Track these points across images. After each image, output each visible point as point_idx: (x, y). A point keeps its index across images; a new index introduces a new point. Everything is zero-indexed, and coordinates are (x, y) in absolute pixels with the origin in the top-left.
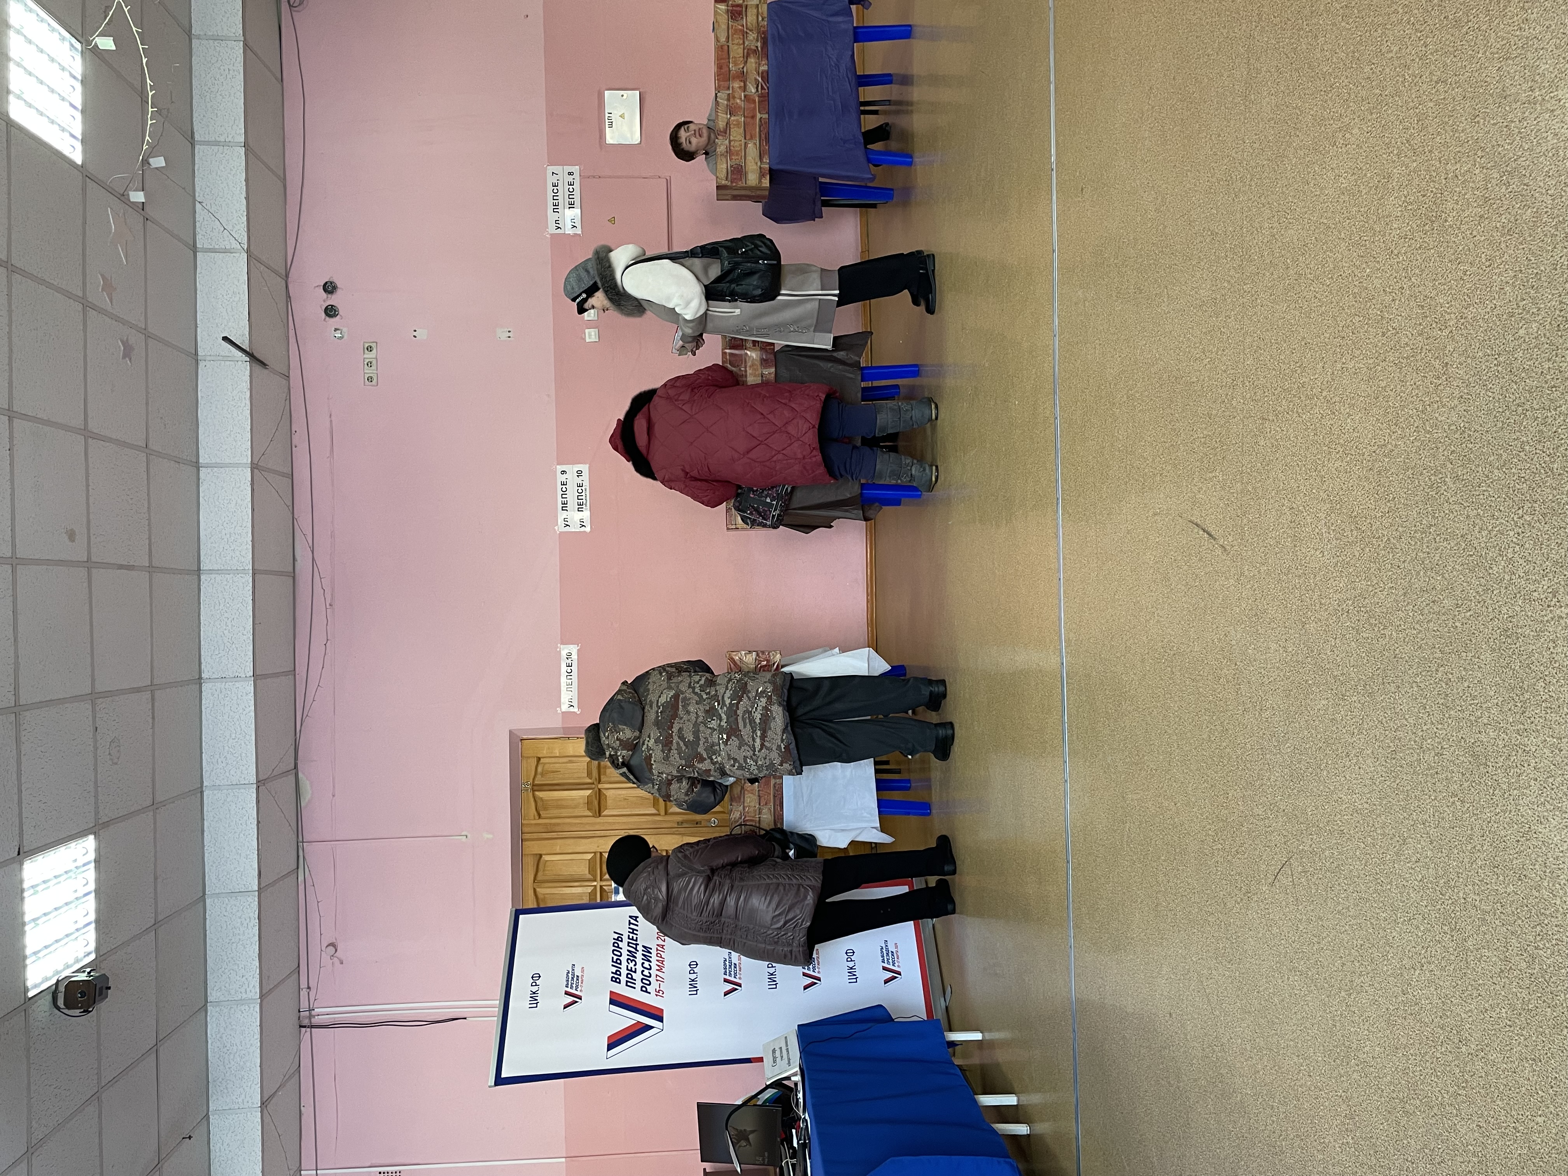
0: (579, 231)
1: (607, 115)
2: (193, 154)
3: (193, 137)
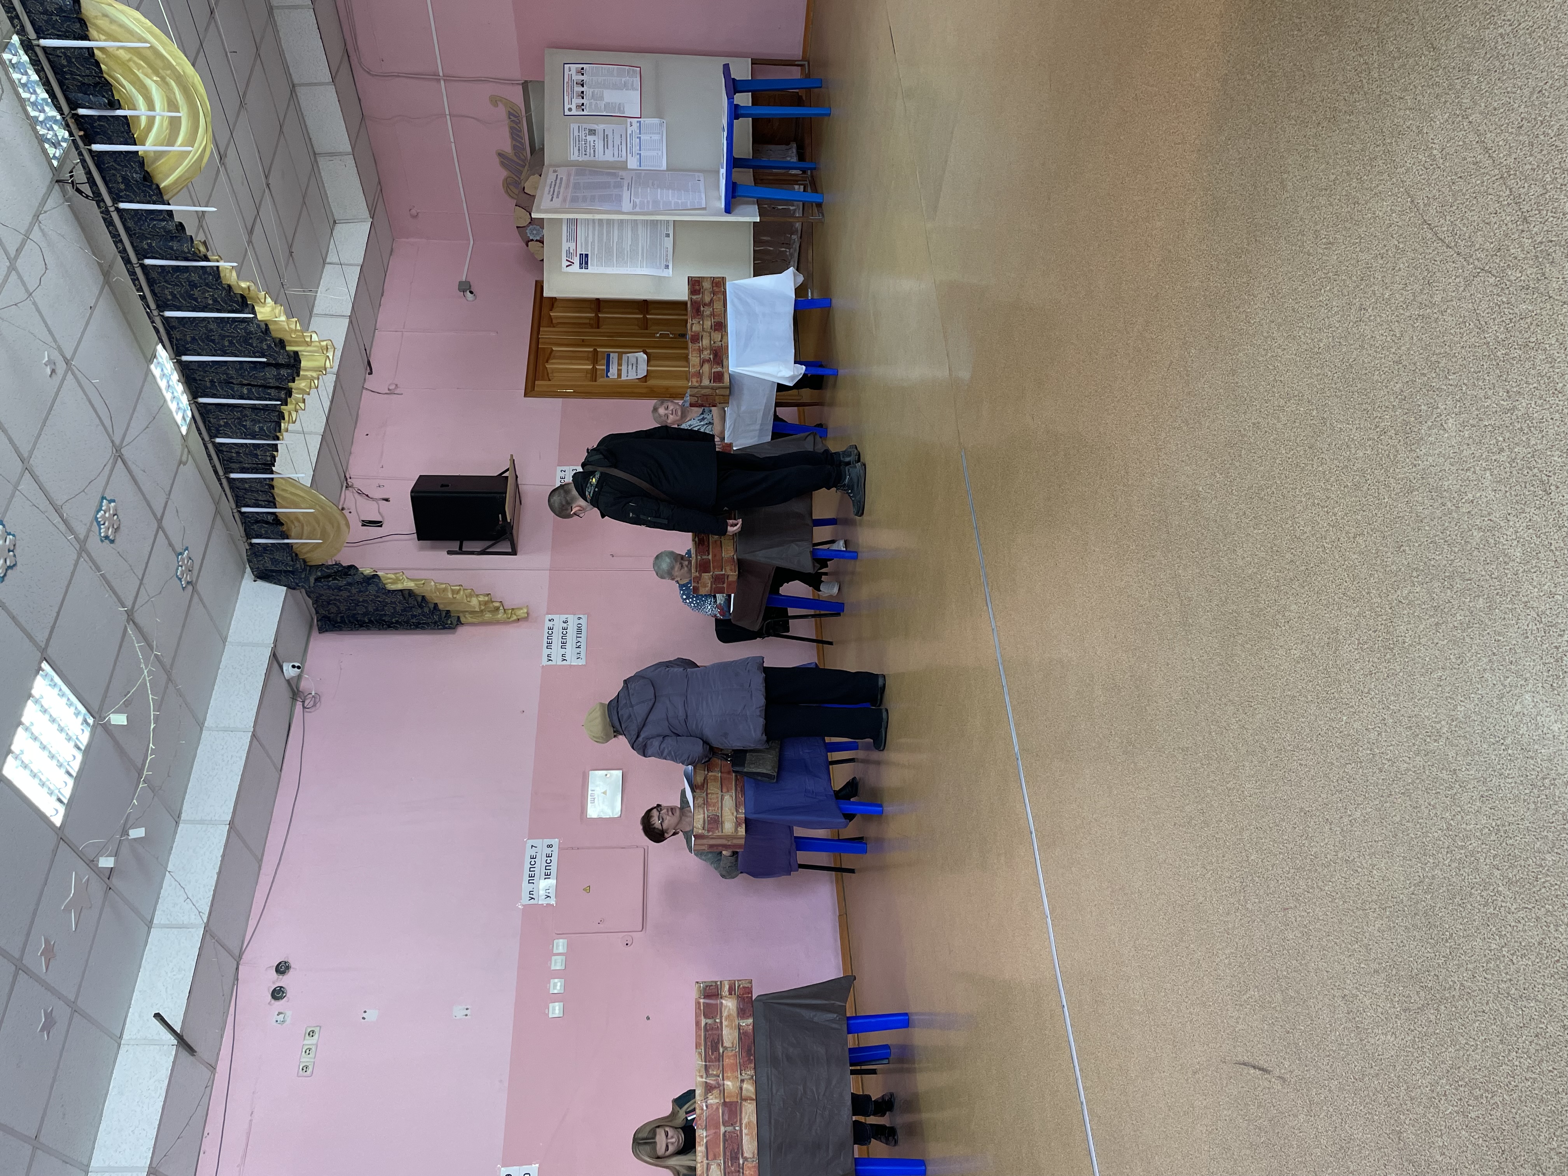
0: (553, 901)
1: (590, 792)
2: (175, 833)
3: (179, 817)
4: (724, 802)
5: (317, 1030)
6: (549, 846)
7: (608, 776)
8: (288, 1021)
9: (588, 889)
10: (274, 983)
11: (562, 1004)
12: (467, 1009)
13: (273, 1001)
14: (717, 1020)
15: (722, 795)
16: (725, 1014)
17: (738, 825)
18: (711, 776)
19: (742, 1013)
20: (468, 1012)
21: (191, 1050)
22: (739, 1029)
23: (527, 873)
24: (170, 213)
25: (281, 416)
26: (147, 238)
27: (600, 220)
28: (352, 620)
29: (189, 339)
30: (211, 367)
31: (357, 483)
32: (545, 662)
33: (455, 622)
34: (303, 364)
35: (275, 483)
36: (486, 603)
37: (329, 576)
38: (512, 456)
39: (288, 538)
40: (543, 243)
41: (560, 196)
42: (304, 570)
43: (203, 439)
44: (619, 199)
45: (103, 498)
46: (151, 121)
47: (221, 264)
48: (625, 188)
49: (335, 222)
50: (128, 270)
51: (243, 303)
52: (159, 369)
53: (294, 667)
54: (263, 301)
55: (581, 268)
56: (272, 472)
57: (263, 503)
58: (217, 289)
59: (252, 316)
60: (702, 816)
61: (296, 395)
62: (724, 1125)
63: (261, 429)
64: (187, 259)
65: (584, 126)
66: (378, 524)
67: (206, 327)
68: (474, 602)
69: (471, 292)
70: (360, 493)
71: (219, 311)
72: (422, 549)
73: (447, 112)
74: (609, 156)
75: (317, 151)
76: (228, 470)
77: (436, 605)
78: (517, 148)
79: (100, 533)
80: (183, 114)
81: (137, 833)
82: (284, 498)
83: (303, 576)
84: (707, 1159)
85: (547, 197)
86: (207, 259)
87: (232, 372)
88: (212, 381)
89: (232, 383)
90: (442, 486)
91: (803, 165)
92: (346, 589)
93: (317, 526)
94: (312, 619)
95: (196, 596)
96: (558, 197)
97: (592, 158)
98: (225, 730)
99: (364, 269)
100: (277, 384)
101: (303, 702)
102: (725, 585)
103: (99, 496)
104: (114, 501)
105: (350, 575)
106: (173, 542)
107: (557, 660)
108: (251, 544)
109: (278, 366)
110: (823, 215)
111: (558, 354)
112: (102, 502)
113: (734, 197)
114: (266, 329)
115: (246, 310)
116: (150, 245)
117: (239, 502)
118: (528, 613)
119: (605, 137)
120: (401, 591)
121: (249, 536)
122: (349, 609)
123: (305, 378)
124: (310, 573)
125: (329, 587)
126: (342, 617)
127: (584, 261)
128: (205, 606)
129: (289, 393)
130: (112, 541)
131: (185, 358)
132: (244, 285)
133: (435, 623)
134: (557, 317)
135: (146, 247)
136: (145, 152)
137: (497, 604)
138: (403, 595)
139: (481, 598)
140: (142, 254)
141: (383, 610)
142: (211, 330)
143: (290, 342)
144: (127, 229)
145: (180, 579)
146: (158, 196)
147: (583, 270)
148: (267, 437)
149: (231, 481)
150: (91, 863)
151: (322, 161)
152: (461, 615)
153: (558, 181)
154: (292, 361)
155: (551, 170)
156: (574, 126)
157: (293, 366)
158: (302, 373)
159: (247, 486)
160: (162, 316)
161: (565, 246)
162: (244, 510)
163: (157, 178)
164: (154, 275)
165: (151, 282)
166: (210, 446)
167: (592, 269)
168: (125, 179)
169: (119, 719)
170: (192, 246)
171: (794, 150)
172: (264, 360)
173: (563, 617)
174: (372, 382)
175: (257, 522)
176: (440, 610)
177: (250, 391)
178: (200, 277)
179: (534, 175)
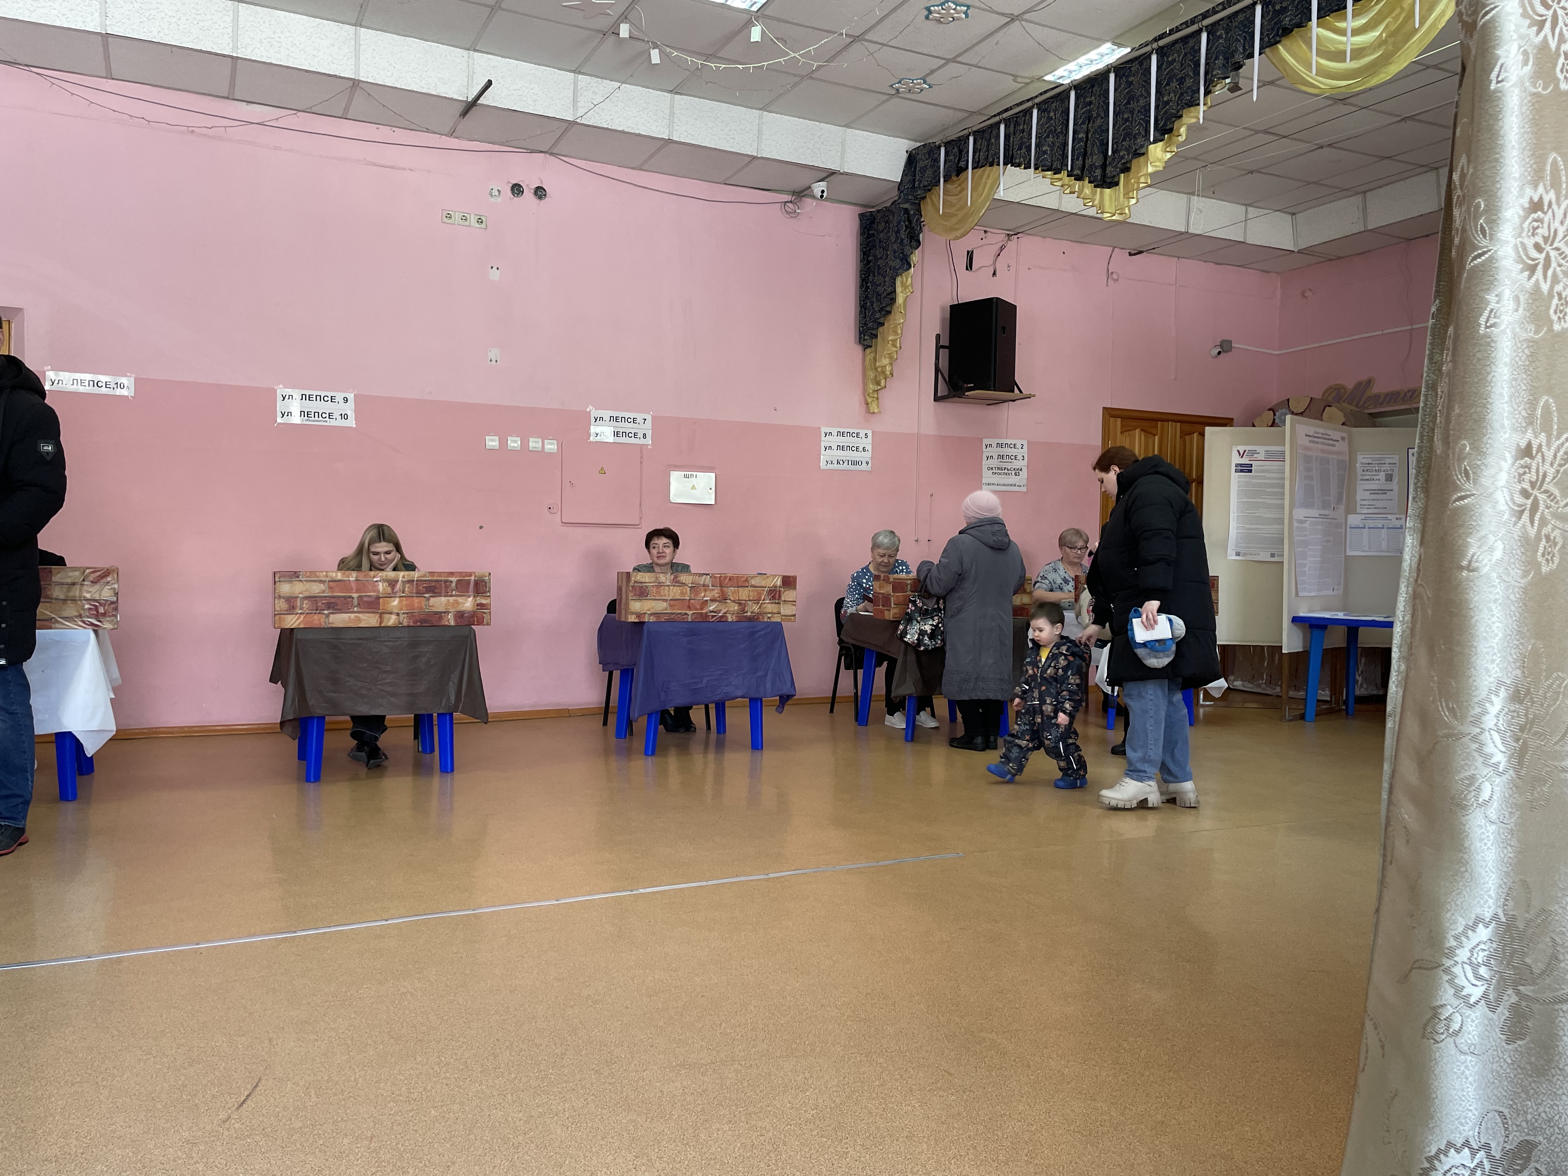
0: (592, 439)
1: (695, 473)
2: (662, 90)
3: (677, 93)
4: (661, 602)
5: (483, 225)
6: (645, 436)
7: (710, 491)
8: (492, 200)
9: (602, 472)
10: (527, 185)
11: (498, 448)
12: (496, 361)
13: (511, 185)
14: (454, 592)
15: (667, 600)
16: (460, 599)
17: (639, 615)
18: (686, 590)
19: (460, 615)
20: (494, 361)
21: (464, 114)
22: (445, 612)
23: (621, 414)
24: (1251, 56)
25: (1057, 172)
26: (1227, 33)
27: (1283, 486)
28: (870, 244)
29: (1131, 79)
30: (1103, 102)
31: (1012, 245)
32: (824, 430)
33: (865, 343)
34: (1107, 191)
35: (995, 167)
36: (883, 372)
37: (910, 222)
38: (1034, 396)
39: (945, 181)
40: (1272, 426)
41: (1311, 444)
42: (916, 198)
43: (1036, 97)
44: (1308, 505)
45: (968, 7)
46: (1342, 32)
47: (1202, 108)
48: (1323, 512)
49: (1294, 214)
50: (1196, 17)
51: (1165, 130)
52: (1108, 51)
53: (823, 191)
54: (1168, 149)
55: (1237, 465)
56: (1005, 164)
57: (977, 157)
58: (1178, 105)
59: (1152, 140)
61: (1077, 185)
62: (359, 597)
63: (1045, 152)
64: (1206, 73)
65: (1396, 470)
66: (970, 266)
67: (1142, 95)
68: (885, 361)
69: (1219, 353)
70: (1002, 248)
71: (1157, 107)
72: (943, 309)
73: (1414, 327)
74: (1361, 495)
75: (1368, 194)
76: (1007, 122)
77: (883, 324)
78: (1377, 399)
79: (933, 6)
80: (1349, 65)
81: (655, 57)
82: (981, 177)
83: (910, 197)
84: (329, 581)
85: (1311, 430)
86: (1207, 93)
87: (1099, 122)
88: (1090, 103)
89: (1089, 123)
90: (1004, 328)
91: (1351, 701)
92: (897, 238)
93: (955, 208)
94: (873, 207)
95: (887, 97)
96: (1310, 441)
97: (1359, 477)
98: (760, 131)
99: (1243, 244)
100: (1087, 166)
101: (791, 202)
102: (881, 607)
103: (968, 3)
104: (967, 16)
105: (911, 242)
106: (935, 74)
107: (825, 441)
108: (939, 147)
109: (1104, 167)
110: (1290, 721)
111: (1150, 441)
112: (964, 6)
113: (1312, 626)
114: (1139, 153)
115: (1157, 134)
116: (1220, 37)
117: (979, 134)
118: (874, 413)
119: (1384, 492)
120: (895, 291)
121: (948, 144)
122: (880, 241)
123: (1094, 194)
124: (913, 203)
125: (899, 223)
126: (873, 235)
127: (1245, 469)
128: (878, 106)
129: (1079, 178)
130: (927, 18)
131: (1112, 77)
132: (1183, 130)
133: (865, 324)
134: (1192, 441)
135: (1218, 33)
136: (1311, 28)
137: (883, 383)
138: (891, 293)
139: (888, 368)
140: (1211, 30)
141: (879, 274)
142: (1138, 101)
143: (1128, 176)
144: (1236, 13)
145: (900, 82)
146: (1269, 43)
147: (1233, 468)
148: (1036, 159)
149: (998, 124)
150: (624, 17)
151: (1357, 200)
152: (873, 349)
153: (1331, 442)
154: (1109, 180)
155: (1345, 435)
156: (1396, 459)
157: (1104, 182)
158: (1098, 189)
159: (993, 140)
160: (1152, 53)
161: (1261, 450)
162: (971, 139)
163: (1286, 41)
164: (1191, 42)
165: (1184, 40)
166: (1030, 104)
167: (1235, 477)
168: (1284, 10)
169: (756, 34)
170: (1219, 78)
171: (1375, 692)
172: (1110, 153)
173: (869, 447)
174: (1120, 256)
175: (961, 152)
176: (877, 328)
177: (1081, 140)
178: (1189, 88)
179: (1345, 416)
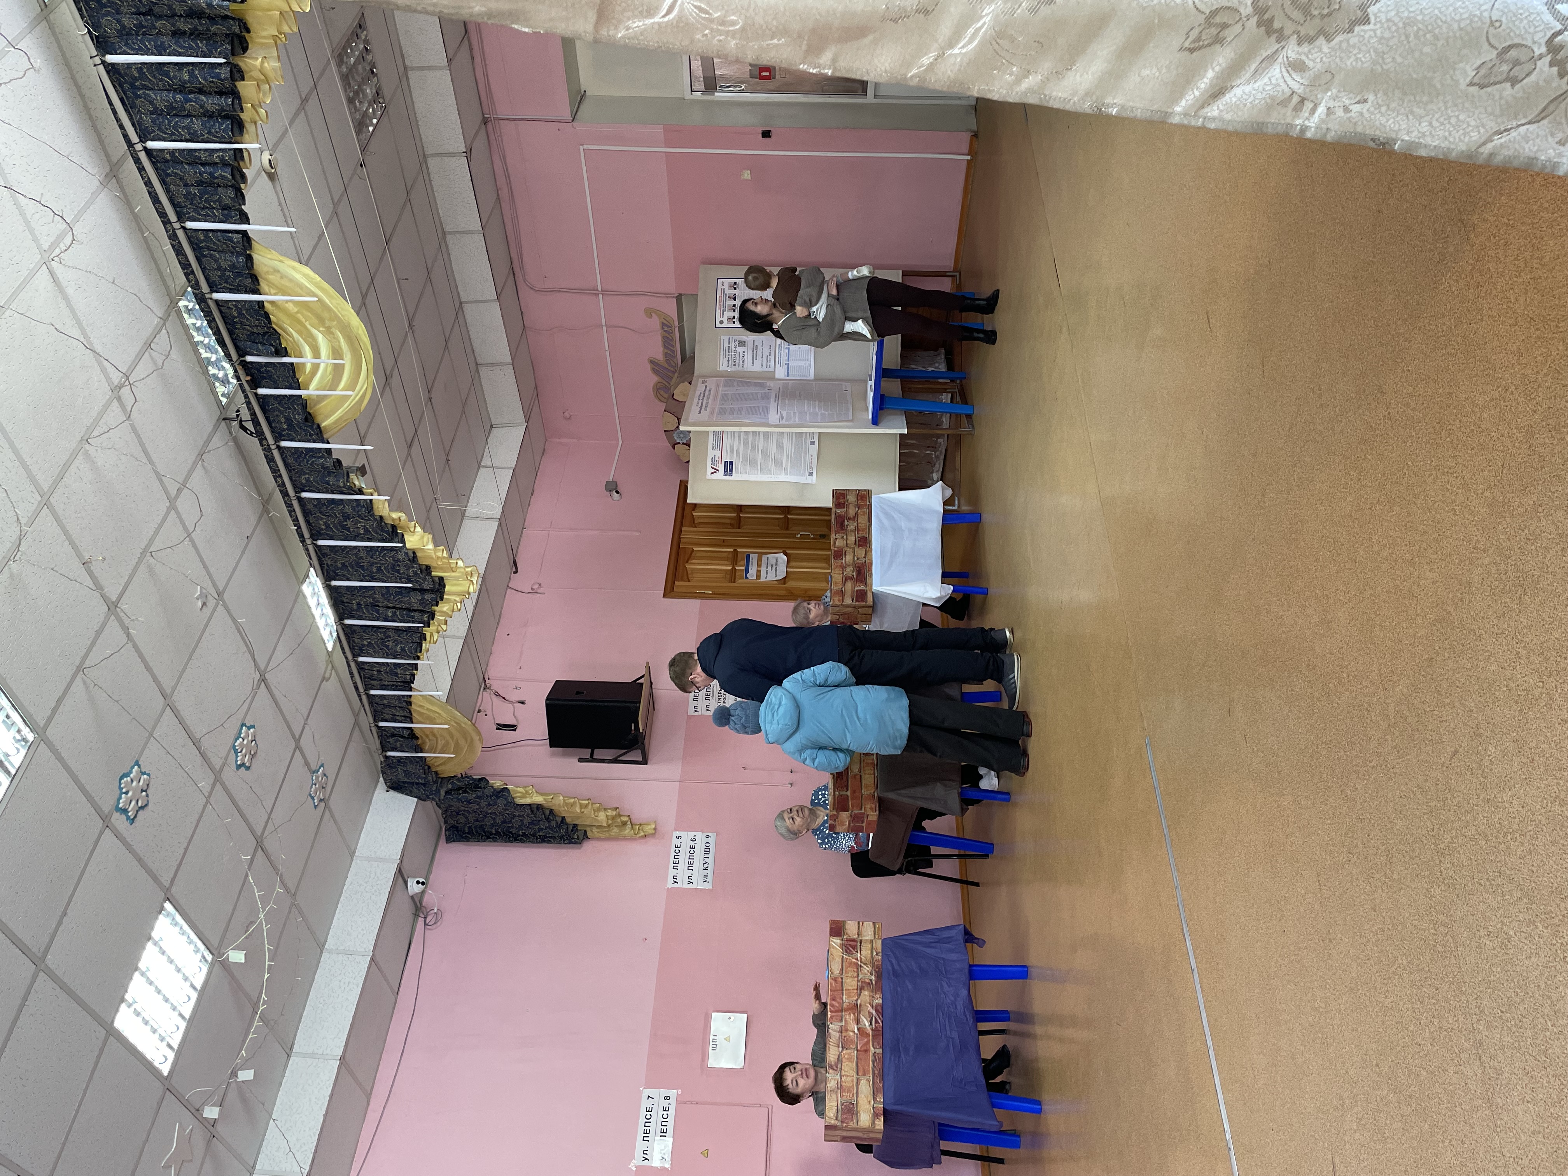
0: (667, 1164)
1: (712, 1037)
2: (286, 1066)
3: (291, 1049)
4: (860, 1087)
6: (667, 1098)
7: (732, 1019)
9: (706, 1153)
15: (858, 1079)
17: (875, 1115)
18: (845, 1054)
23: (641, 1128)
24: (329, 451)
25: (423, 637)
26: (304, 473)
27: (747, 433)
28: (479, 831)
29: (339, 565)
30: (359, 591)
31: (495, 685)
32: (670, 884)
33: (581, 837)
34: (447, 588)
35: (412, 699)
36: (613, 818)
37: (460, 788)
38: (648, 663)
39: (422, 752)
40: (689, 446)
41: (708, 409)
42: (436, 782)
43: (346, 658)
44: (766, 410)
45: (243, 725)
46: (316, 367)
47: (375, 497)
48: (772, 400)
49: (492, 426)
50: (286, 503)
51: (393, 532)
52: (311, 588)
53: (418, 882)
54: (412, 530)
55: (725, 475)
56: (410, 689)
57: (400, 719)
58: (369, 520)
59: (401, 545)
60: (835, 1104)
61: (438, 617)
63: (403, 649)
64: (342, 493)
65: (734, 338)
66: (512, 727)
67: (356, 555)
68: (602, 816)
69: (617, 492)
70: (497, 695)
71: (370, 540)
72: (553, 755)
73: (604, 324)
74: (757, 367)
75: (479, 362)
76: (368, 687)
77: (563, 818)
78: (669, 355)
79: (237, 761)
80: (347, 361)
81: (246, 1075)
82: (420, 714)
83: (434, 789)
85: (695, 409)
86: (360, 492)
87: (378, 596)
88: (359, 604)
89: (378, 606)
90: (578, 693)
91: (952, 375)
92: (475, 802)
93: (450, 740)
94: (441, 828)
95: (327, 812)
96: (706, 409)
97: (741, 368)
98: (345, 953)
99: (517, 470)
100: (421, 608)
101: (425, 918)
103: (239, 724)
104: (253, 727)
105: (480, 788)
106: (310, 761)
107: (683, 883)
108: (386, 757)
109: (423, 591)
110: (973, 427)
111: (698, 554)
112: (241, 729)
113: (881, 409)
114: (413, 557)
115: (396, 540)
116: (308, 480)
117: (377, 716)
118: (655, 829)
119: (755, 348)
120: (530, 805)
121: (384, 748)
122: (477, 820)
123: (449, 600)
124: (441, 787)
125: (459, 800)
126: (470, 827)
127: (729, 468)
128: (335, 822)
129: (432, 616)
130: (248, 768)
131: (335, 583)
132: (395, 515)
133: (562, 837)
134: (700, 517)
135: (303, 481)
136: (308, 395)
137: (625, 819)
138: (531, 809)
139: (610, 813)
140: (300, 489)
141: (511, 822)
142: (361, 558)
143: (435, 568)
144: (286, 465)
145: (313, 798)
146: (318, 435)
147: (728, 478)
148: (409, 658)
149: (370, 697)
150: (198, 1113)
151: (483, 372)
152: (588, 829)
153: (707, 392)
154: (437, 586)
155: (701, 380)
156: (725, 338)
157: (438, 591)
158: (445, 597)
159: (385, 702)
160: (315, 545)
161: (711, 453)
162: (382, 724)
163: (319, 419)
164: (310, 507)
165: (306, 513)
166: (353, 664)
167: (736, 476)
168: (288, 420)
169: (237, 957)
170: (348, 481)
171: (943, 356)
172: (410, 585)
173: (691, 835)
174: (517, 581)
175: (393, 735)
176: (567, 824)
177: (394, 614)
178: (353, 509)
179: (683, 382)
